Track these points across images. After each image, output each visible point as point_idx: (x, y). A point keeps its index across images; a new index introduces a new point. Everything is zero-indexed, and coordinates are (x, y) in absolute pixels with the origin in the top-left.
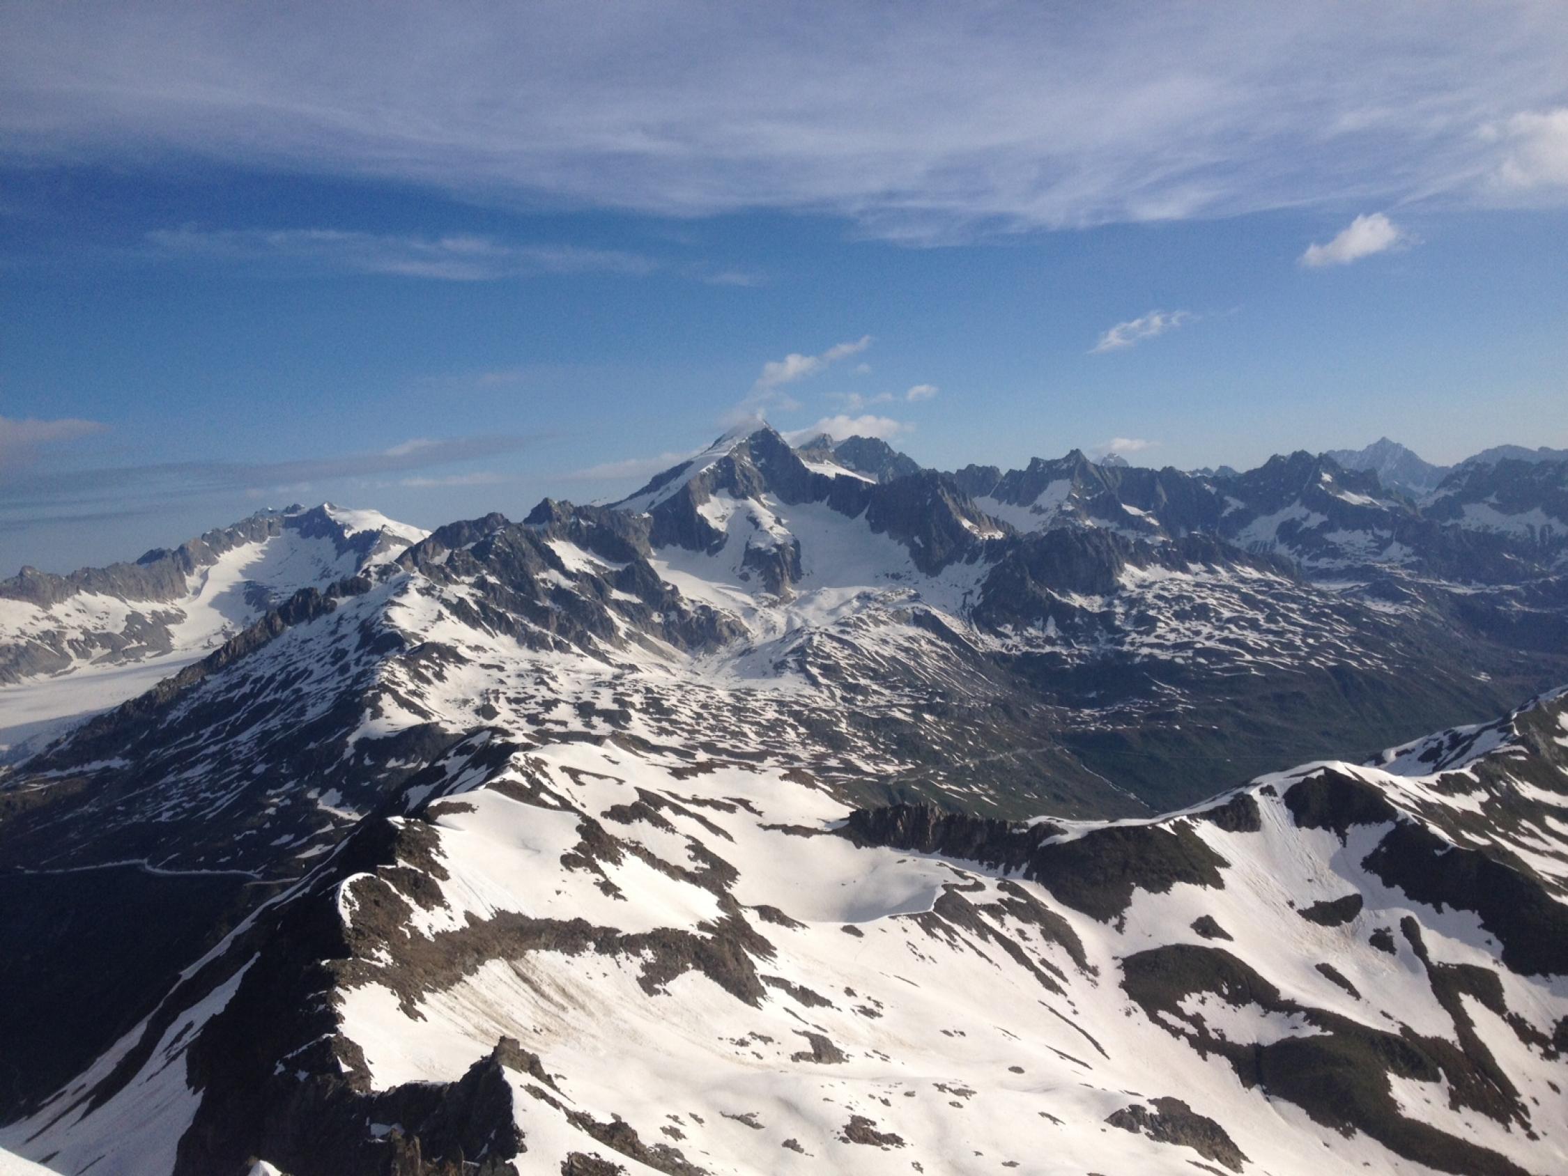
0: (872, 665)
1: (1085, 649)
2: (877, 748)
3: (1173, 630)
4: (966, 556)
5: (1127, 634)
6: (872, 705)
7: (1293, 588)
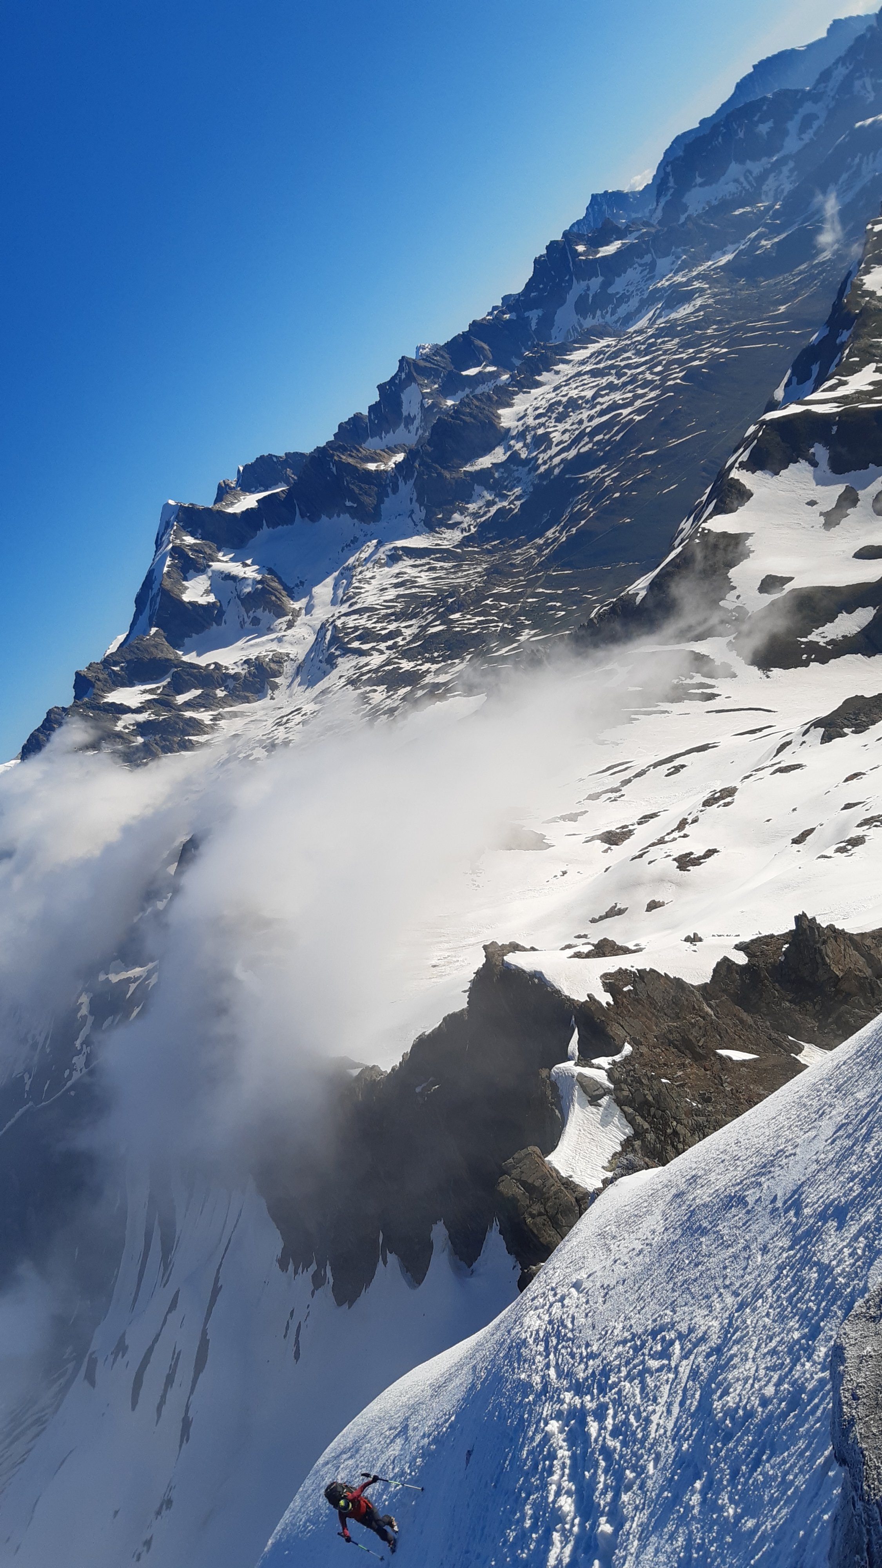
0: (389, 611)
1: (518, 491)
2: (438, 662)
3: (564, 433)
4: (389, 490)
5: (536, 458)
6: (411, 638)
7: (618, 343)
